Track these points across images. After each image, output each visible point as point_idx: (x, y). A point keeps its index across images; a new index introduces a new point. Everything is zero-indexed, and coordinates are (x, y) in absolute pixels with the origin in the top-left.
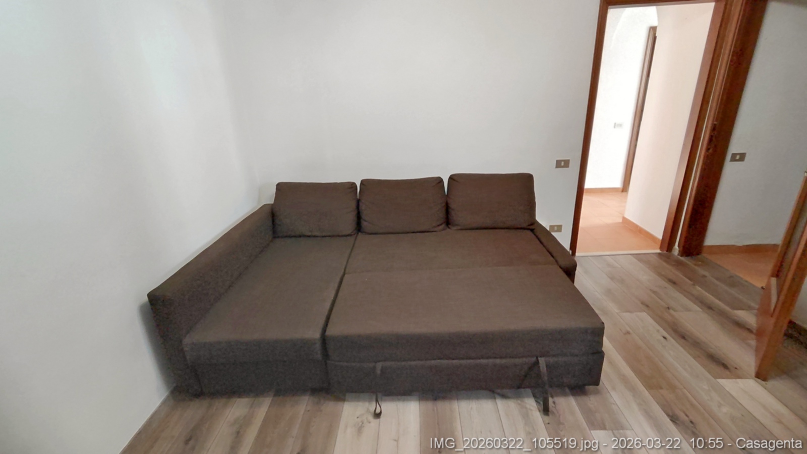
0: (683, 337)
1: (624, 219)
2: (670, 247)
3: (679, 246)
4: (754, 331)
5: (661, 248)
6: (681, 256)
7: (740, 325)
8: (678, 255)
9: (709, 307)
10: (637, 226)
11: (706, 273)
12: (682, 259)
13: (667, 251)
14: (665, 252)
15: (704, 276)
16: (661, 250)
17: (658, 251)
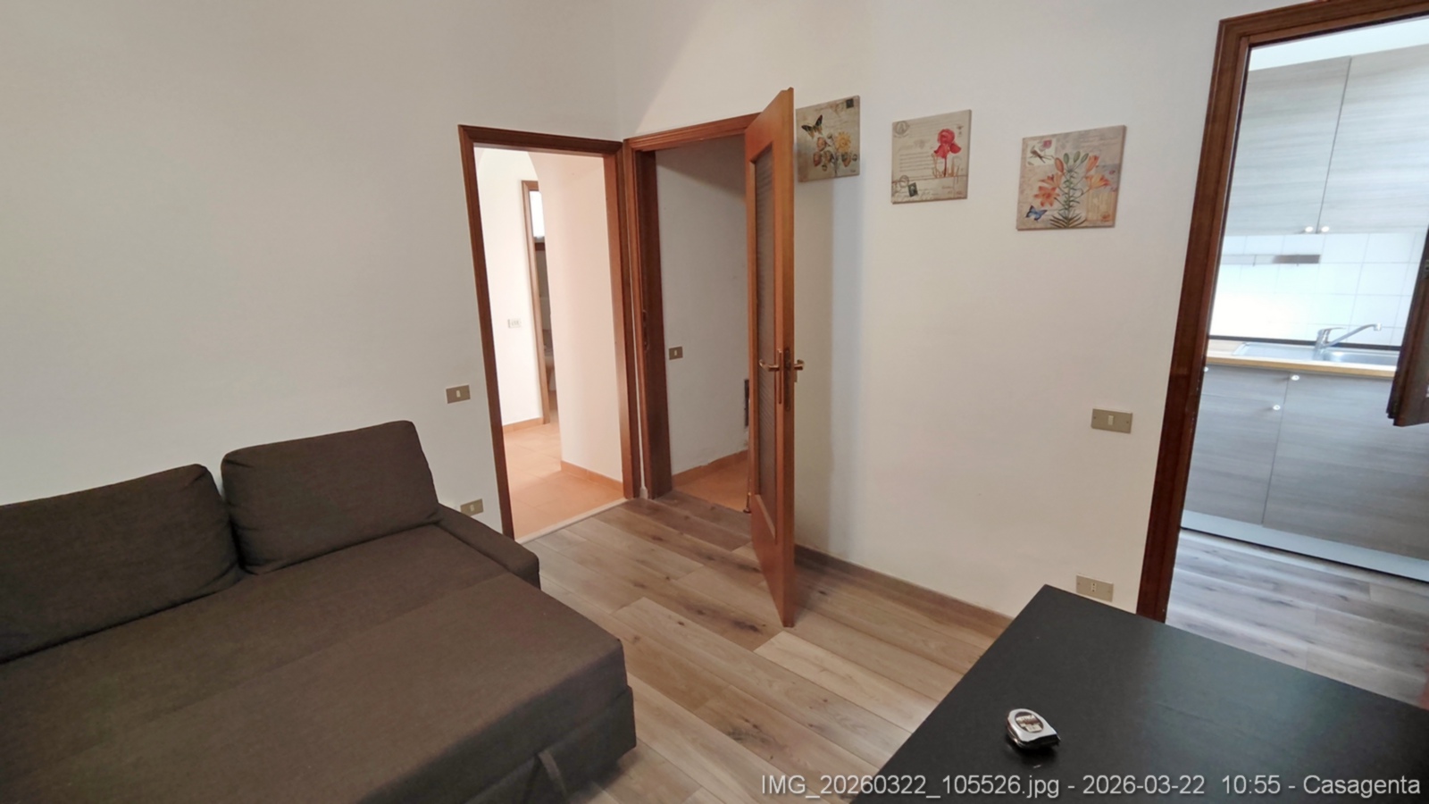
0: (700, 612)
1: (563, 464)
2: (636, 491)
3: (646, 485)
4: (760, 569)
5: (626, 495)
6: (653, 498)
7: (744, 567)
8: (649, 497)
9: (708, 558)
10: (584, 471)
11: (687, 513)
12: (655, 502)
13: (634, 497)
14: (632, 499)
15: (687, 518)
16: (627, 498)
17: (624, 500)
